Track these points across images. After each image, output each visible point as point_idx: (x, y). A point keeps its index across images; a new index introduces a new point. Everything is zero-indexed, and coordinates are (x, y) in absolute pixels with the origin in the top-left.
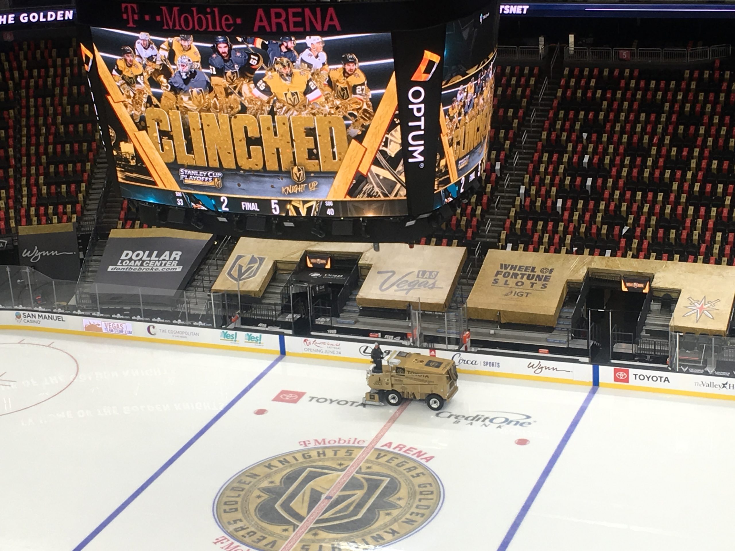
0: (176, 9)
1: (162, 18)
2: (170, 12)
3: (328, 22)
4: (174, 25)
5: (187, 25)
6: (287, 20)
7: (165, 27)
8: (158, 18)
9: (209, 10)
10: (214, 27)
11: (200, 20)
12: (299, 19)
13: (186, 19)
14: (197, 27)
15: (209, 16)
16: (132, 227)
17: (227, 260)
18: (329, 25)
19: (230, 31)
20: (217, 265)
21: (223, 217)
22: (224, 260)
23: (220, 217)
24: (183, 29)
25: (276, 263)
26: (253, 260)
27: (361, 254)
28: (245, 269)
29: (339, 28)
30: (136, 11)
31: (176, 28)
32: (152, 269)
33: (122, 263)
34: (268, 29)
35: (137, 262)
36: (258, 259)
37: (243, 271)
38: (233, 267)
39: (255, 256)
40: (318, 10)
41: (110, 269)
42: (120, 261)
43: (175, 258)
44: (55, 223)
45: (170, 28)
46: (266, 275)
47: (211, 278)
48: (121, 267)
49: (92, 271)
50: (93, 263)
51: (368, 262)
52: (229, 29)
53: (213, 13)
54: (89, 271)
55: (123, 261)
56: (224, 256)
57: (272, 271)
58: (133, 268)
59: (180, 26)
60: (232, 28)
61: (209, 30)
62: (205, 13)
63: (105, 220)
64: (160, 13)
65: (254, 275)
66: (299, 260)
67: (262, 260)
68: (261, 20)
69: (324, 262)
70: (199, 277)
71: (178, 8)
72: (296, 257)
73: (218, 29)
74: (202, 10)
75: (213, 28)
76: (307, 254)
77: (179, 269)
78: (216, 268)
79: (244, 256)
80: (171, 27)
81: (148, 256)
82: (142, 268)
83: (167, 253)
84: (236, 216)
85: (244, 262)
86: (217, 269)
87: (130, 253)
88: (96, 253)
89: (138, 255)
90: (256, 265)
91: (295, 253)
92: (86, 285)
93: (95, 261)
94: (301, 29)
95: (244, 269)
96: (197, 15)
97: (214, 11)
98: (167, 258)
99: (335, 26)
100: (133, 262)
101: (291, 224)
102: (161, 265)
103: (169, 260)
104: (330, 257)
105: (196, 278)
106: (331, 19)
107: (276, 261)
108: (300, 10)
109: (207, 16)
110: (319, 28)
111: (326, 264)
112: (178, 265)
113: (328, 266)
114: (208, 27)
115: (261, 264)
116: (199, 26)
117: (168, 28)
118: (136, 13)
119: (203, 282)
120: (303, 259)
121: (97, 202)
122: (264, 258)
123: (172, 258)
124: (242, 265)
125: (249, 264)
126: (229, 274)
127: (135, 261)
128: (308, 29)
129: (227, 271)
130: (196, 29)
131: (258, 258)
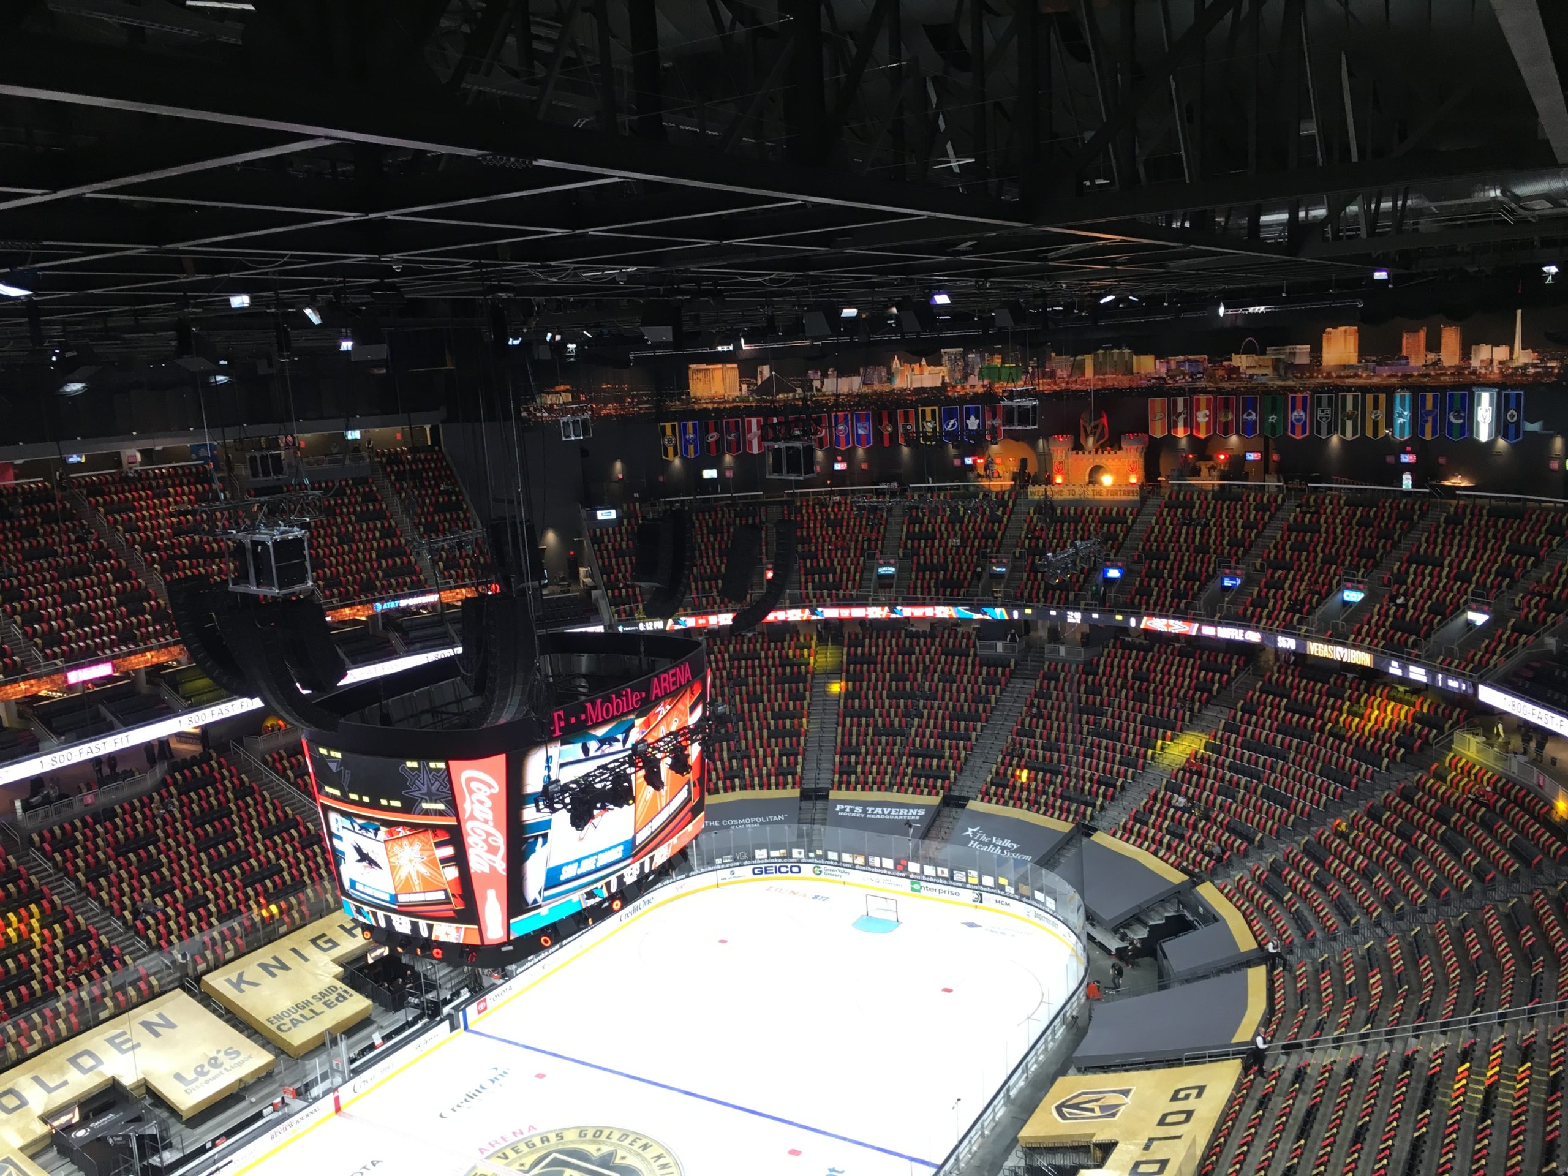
4: (597, 718)
8: (583, 717)
10: (628, 707)
11: (618, 704)
53: (626, 695)
64: (585, 711)
104: (76, 1105)
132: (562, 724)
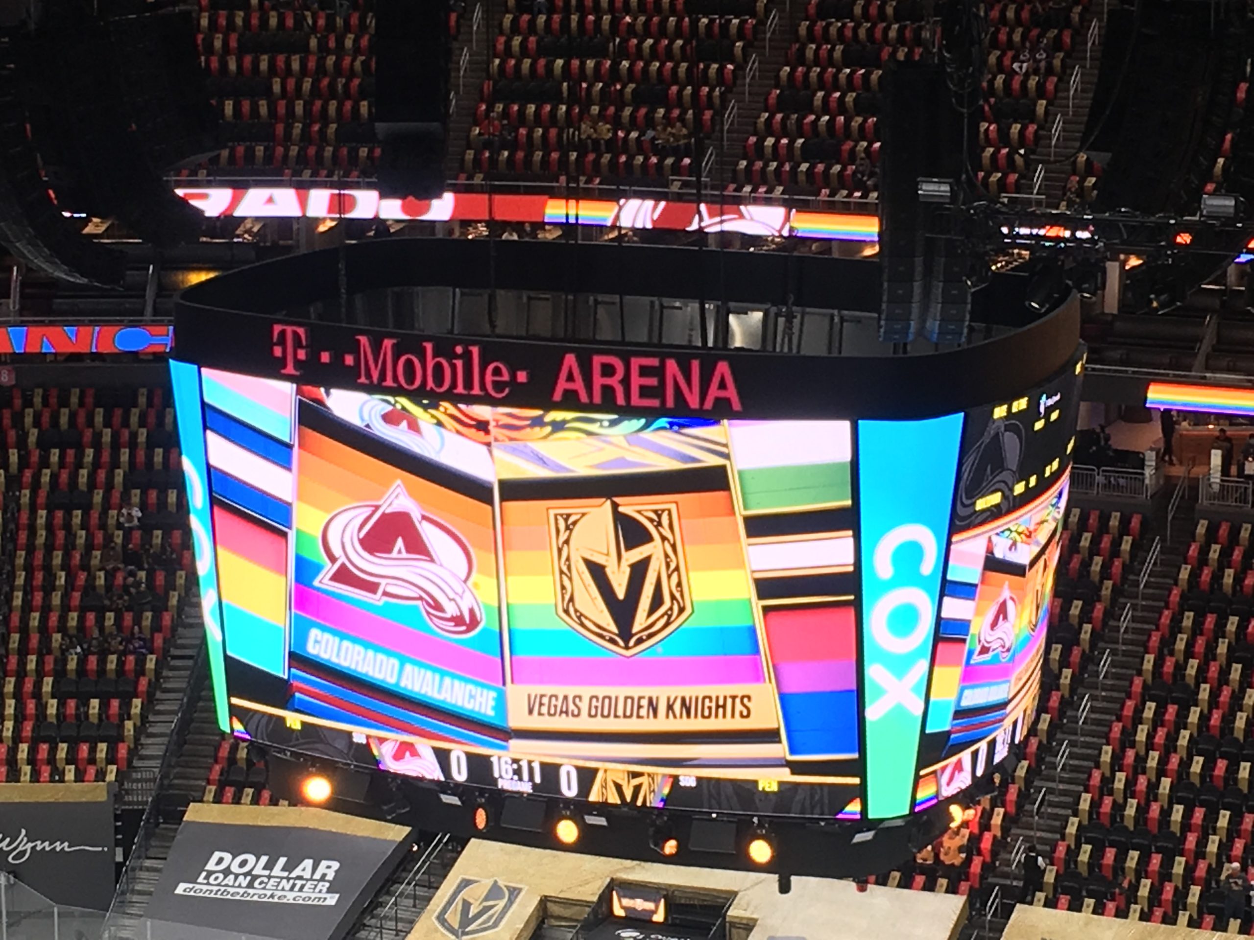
0: (388, 343)
1: (357, 360)
2: (377, 347)
3: (714, 392)
4: (383, 377)
5: (411, 379)
6: (626, 382)
7: (363, 380)
8: (349, 360)
9: (459, 350)
10: (469, 385)
11: (438, 369)
12: (653, 381)
13: (409, 364)
14: (430, 384)
15: (459, 363)
16: (237, 801)
17: (437, 888)
18: (717, 400)
19: (500, 396)
20: (415, 897)
21: (454, 794)
22: (430, 887)
23: (445, 793)
24: (400, 386)
25: (544, 901)
26: (495, 892)
27: (735, 894)
28: (476, 911)
29: (737, 406)
30: (304, 343)
31: (384, 384)
32: (272, 896)
33: (207, 877)
34: (584, 398)
35: (241, 878)
36: (505, 889)
37: (470, 916)
38: (449, 903)
39: (501, 883)
40: (696, 364)
41: (181, 889)
42: (204, 874)
43: (324, 875)
44: (69, 781)
45: (372, 382)
46: (522, 926)
47: (400, 926)
48: (205, 888)
49: (140, 893)
50: (144, 875)
51: (747, 914)
52: (502, 391)
53: (467, 357)
54: (133, 892)
55: (210, 873)
56: (432, 880)
57: (534, 918)
58: (232, 890)
59: (395, 378)
60: (507, 391)
61: (455, 391)
62: (451, 356)
63: (176, 781)
64: (355, 349)
65: (495, 925)
66: (595, 899)
67: (514, 892)
68: (570, 378)
69: (650, 906)
70: (373, 921)
71: (395, 341)
72: (591, 893)
73: (476, 391)
74: (444, 349)
75: (465, 388)
76: (615, 886)
77: (332, 900)
78: (411, 902)
79: (476, 882)
80: (375, 380)
81: (264, 868)
82: (251, 891)
83: (308, 863)
84: (481, 795)
85: (475, 895)
86: (414, 906)
87: (227, 856)
88: (151, 853)
89: (243, 864)
90: (502, 903)
91: (587, 883)
92: (127, 922)
93: (148, 869)
94: (656, 403)
95: (473, 911)
96: (434, 357)
97: (470, 353)
98: (307, 875)
99: (728, 400)
100: (232, 877)
101: (602, 821)
102: (292, 889)
103: (311, 879)
104: (666, 897)
105: (366, 922)
106: (723, 386)
107: (546, 897)
108: (655, 362)
109: (454, 361)
110: (694, 402)
111: (654, 912)
112: (329, 891)
113: (659, 917)
114: (454, 385)
115: (511, 902)
116: (434, 381)
117: (367, 382)
118: (301, 347)
119: (381, 932)
120: (606, 898)
121: (165, 740)
122: (520, 890)
123: (317, 876)
124: (471, 901)
125: (486, 899)
126: (441, 919)
127: (237, 876)
128: (670, 403)
129: (436, 914)
130: (428, 388)
131: (507, 887)
132: (302, 354)
